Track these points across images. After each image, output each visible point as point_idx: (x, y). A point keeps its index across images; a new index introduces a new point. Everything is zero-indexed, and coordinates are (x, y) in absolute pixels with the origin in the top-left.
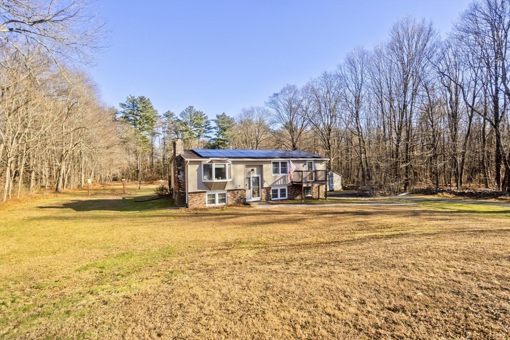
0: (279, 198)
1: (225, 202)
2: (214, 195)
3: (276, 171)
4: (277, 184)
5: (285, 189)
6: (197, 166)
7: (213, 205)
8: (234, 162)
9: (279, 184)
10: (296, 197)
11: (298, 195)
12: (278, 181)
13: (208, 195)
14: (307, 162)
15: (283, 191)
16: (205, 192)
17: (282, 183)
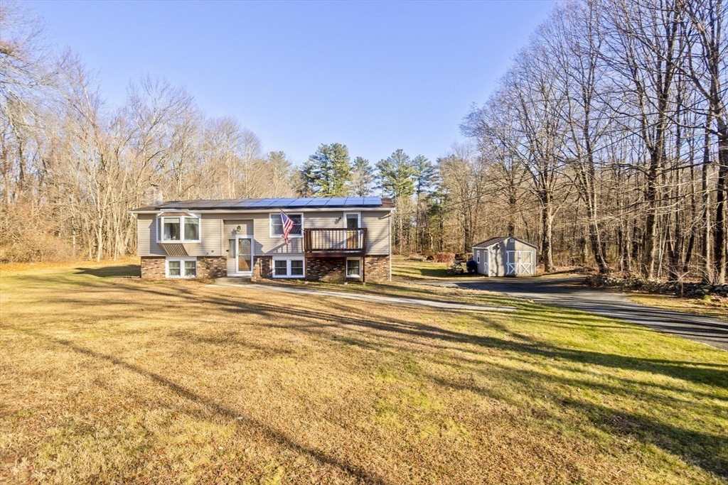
0: (289, 275)
1: (195, 274)
2: (179, 263)
3: (279, 230)
4: (280, 251)
5: (302, 261)
6: (150, 221)
7: (178, 277)
8: (204, 216)
9: (285, 251)
10: (323, 276)
11: (326, 273)
12: (281, 246)
13: (170, 262)
14: (345, 215)
15: (296, 264)
16: (164, 258)
17: (290, 251)
